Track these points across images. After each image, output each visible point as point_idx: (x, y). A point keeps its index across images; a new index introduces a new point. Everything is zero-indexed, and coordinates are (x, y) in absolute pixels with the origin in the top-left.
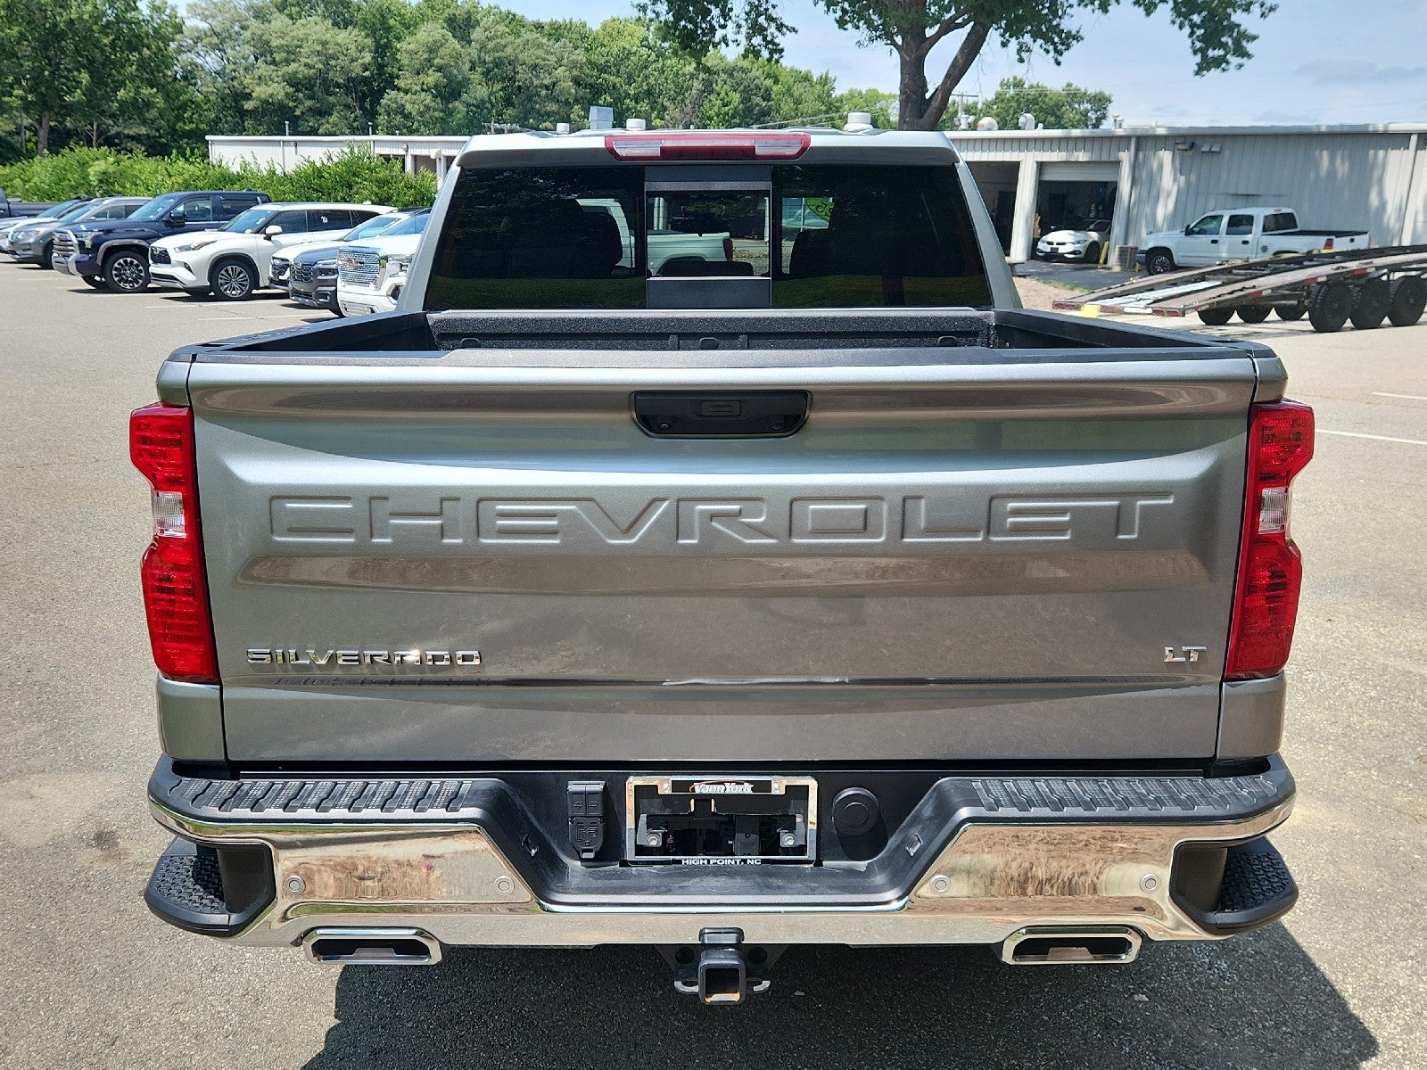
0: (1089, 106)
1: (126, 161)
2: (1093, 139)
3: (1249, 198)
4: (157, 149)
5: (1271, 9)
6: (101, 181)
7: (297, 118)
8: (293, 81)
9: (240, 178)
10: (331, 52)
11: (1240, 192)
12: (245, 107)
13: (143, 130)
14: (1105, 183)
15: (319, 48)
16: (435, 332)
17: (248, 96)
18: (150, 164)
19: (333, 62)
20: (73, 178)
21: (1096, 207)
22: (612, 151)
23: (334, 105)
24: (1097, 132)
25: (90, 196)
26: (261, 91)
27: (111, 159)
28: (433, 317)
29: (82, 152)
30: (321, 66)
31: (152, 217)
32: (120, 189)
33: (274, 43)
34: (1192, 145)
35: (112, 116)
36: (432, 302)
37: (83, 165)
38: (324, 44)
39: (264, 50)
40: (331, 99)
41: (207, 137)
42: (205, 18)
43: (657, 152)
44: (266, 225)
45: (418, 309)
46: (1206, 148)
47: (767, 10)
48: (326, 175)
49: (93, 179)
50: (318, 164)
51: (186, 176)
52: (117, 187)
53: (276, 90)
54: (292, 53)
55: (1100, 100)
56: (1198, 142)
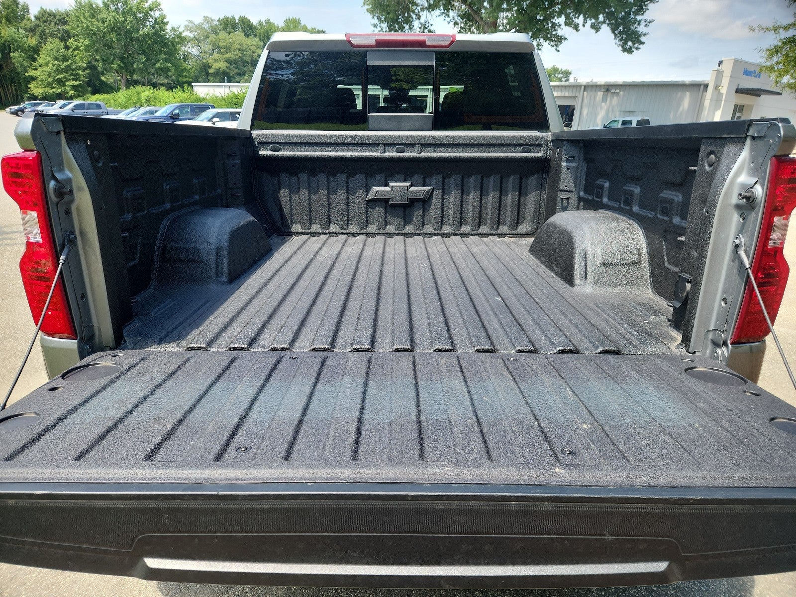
0: (562, 75)
1: (157, 92)
2: (566, 86)
3: (631, 112)
4: (170, 88)
5: (650, 22)
6: (146, 100)
7: (231, 77)
8: (228, 61)
9: (204, 99)
10: (244, 48)
11: (627, 110)
12: (210, 71)
13: (166, 81)
14: (570, 106)
15: (240, 47)
16: (256, 141)
17: (210, 67)
18: (166, 93)
19: (245, 53)
20: (135, 99)
21: (566, 116)
22: (350, 42)
23: (246, 72)
24: (567, 83)
25: (141, 106)
26: (216, 66)
27: (152, 91)
28: (255, 133)
29: (139, 88)
30: (240, 55)
31: (165, 115)
32: (154, 104)
33: (221, 44)
34: (607, 90)
35: (153, 74)
36: (253, 126)
37: (139, 93)
38: (241, 45)
39: (216, 47)
40: (246, 69)
41: (192, 84)
42: (191, 32)
43: (374, 43)
44: (213, 118)
45: (247, 126)
46: (613, 91)
47: (428, 27)
48: (240, 98)
49: (143, 99)
50: (236, 93)
51: (181, 98)
52: (152, 103)
53: (223, 65)
54: (228, 49)
55: (567, 73)
56: (610, 88)
